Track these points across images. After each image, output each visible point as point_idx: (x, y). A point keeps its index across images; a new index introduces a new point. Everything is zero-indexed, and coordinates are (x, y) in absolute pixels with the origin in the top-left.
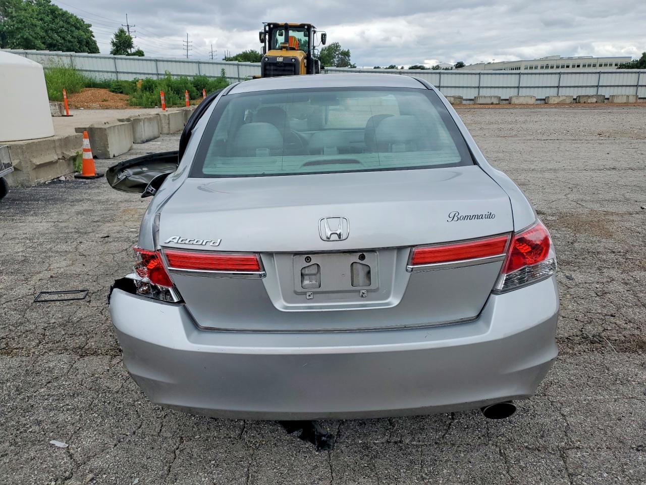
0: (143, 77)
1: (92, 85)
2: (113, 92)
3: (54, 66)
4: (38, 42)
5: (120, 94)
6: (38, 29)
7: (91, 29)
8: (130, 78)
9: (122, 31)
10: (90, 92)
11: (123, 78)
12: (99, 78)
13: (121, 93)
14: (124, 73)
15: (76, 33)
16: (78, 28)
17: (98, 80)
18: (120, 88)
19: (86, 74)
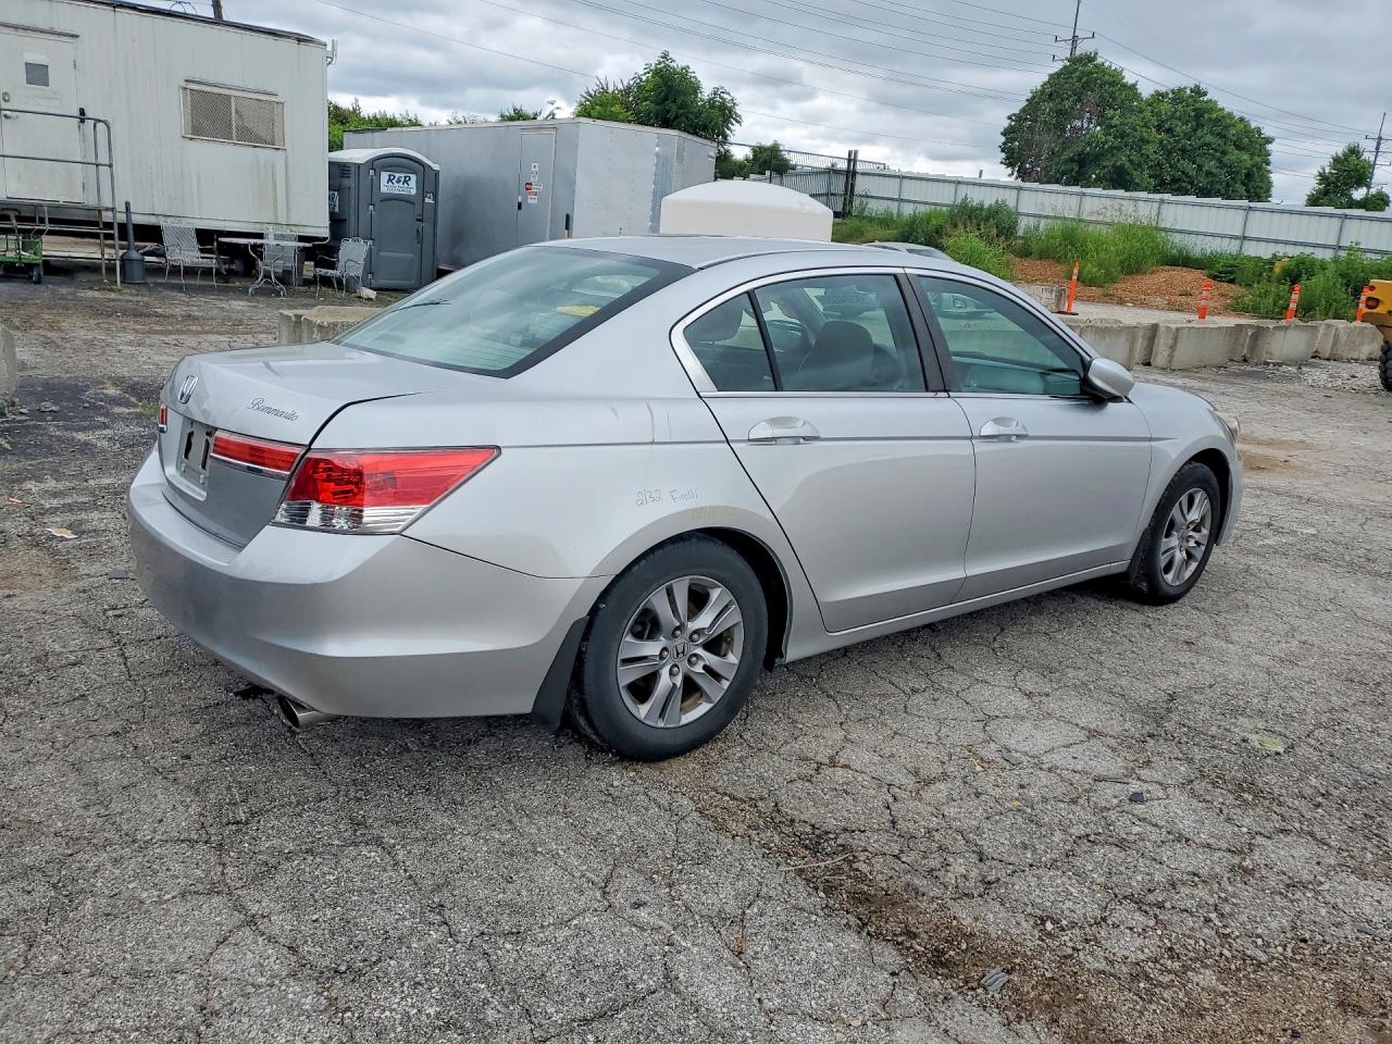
0: (1295, 251)
1: (1184, 261)
2: (1214, 278)
3: (1122, 219)
4: (1143, 176)
5: (1225, 284)
6: (1150, 149)
7: (1269, 147)
8: (1266, 252)
9: (1354, 151)
10: (1164, 275)
11: (1252, 250)
12: (1200, 247)
13: (1231, 281)
14: (1258, 240)
15: (1234, 155)
16: (1239, 147)
17: (1196, 252)
18: (1231, 273)
19: (1177, 238)
